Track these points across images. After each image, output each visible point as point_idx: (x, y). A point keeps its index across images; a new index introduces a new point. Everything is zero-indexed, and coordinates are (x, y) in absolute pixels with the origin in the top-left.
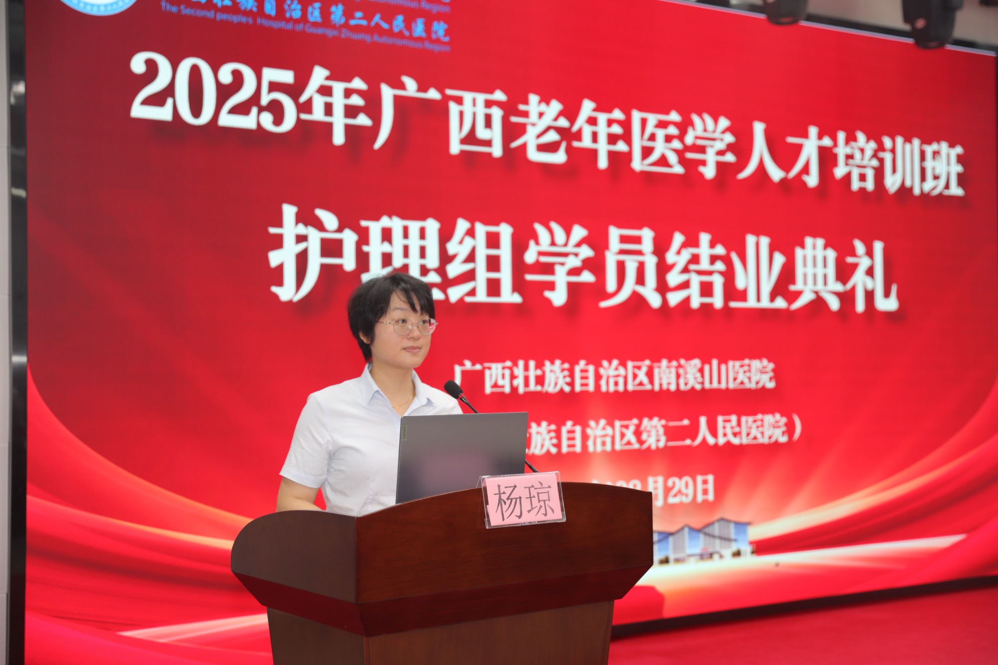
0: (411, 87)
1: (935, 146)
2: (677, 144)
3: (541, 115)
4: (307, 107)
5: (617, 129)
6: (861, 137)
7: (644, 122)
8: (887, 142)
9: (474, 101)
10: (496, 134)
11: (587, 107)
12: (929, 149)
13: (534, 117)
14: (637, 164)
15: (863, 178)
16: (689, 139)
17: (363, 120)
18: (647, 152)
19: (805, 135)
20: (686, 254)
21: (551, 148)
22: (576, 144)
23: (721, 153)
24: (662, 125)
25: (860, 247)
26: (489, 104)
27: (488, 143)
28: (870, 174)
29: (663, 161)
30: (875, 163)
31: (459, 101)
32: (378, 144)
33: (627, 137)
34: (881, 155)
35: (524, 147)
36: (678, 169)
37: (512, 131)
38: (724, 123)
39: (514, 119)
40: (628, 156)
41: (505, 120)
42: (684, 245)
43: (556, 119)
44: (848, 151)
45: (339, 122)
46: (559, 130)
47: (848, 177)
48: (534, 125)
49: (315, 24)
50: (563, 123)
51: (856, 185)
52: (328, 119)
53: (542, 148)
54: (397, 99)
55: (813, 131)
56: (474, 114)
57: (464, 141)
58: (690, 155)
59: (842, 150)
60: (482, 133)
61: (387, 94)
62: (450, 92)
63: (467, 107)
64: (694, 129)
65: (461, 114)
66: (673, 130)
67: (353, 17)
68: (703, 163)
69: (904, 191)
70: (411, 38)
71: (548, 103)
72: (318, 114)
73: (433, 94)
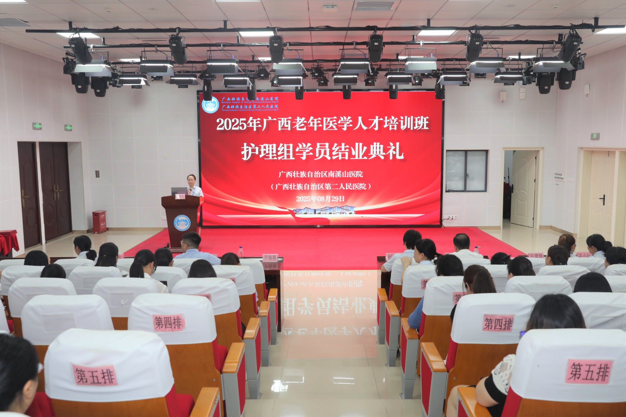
0: (270, 118)
1: (419, 117)
2: (336, 124)
3: (300, 121)
4: (249, 125)
5: (319, 122)
6: (393, 117)
7: (327, 120)
8: (402, 117)
9: (284, 119)
10: (289, 126)
11: (312, 118)
12: (416, 118)
13: (298, 121)
14: (324, 129)
15: (393, 127)
16: (339, 122)
17: (260, 126)
18: (327, 126)
19: (375, 118)
20: (338, 148)
21: (303, 127)
22: (308, 126)
23: (348, 124)
24: (331, 120)
25: (391, 144)
26: (287, 120)
27: (287, 128)
28: (395, 126)
29: (332, 127)
30: (397, 123)
31: (281, 120)
32: (263, 130)
33: (322, 123)
34: (399, 121)
35: (296, 127)
36: (336, 129)
37: (293, 125)
38: (349, 118)
39: (293, 122)
40: (323, 127)
41: (291, 123)
42: (337, 146)
43: (304, 121)
44: (388, 121)
45: (255, 127)
46: (304, 123)
47: (388, 127)
48: (298, 123)
49: (250, 109)
51: (391, 129)
52: (253, 126)
53: (300, 128)
54: (267, 121)
55: (377, 117)
57: (281, 128)
58: (339, 126)
59: (386, 121)
60: (286, 126)
61: (265, 120)
63: (283, 121)
64: (341, 120)
65: (281, 122)
66: (334, 121)
67: (258, 107)
68: (344, 127)
69: (407, 129)
70: (270, 109)
71: (302, 118)
72: (251, 126)
73: (275, 119)
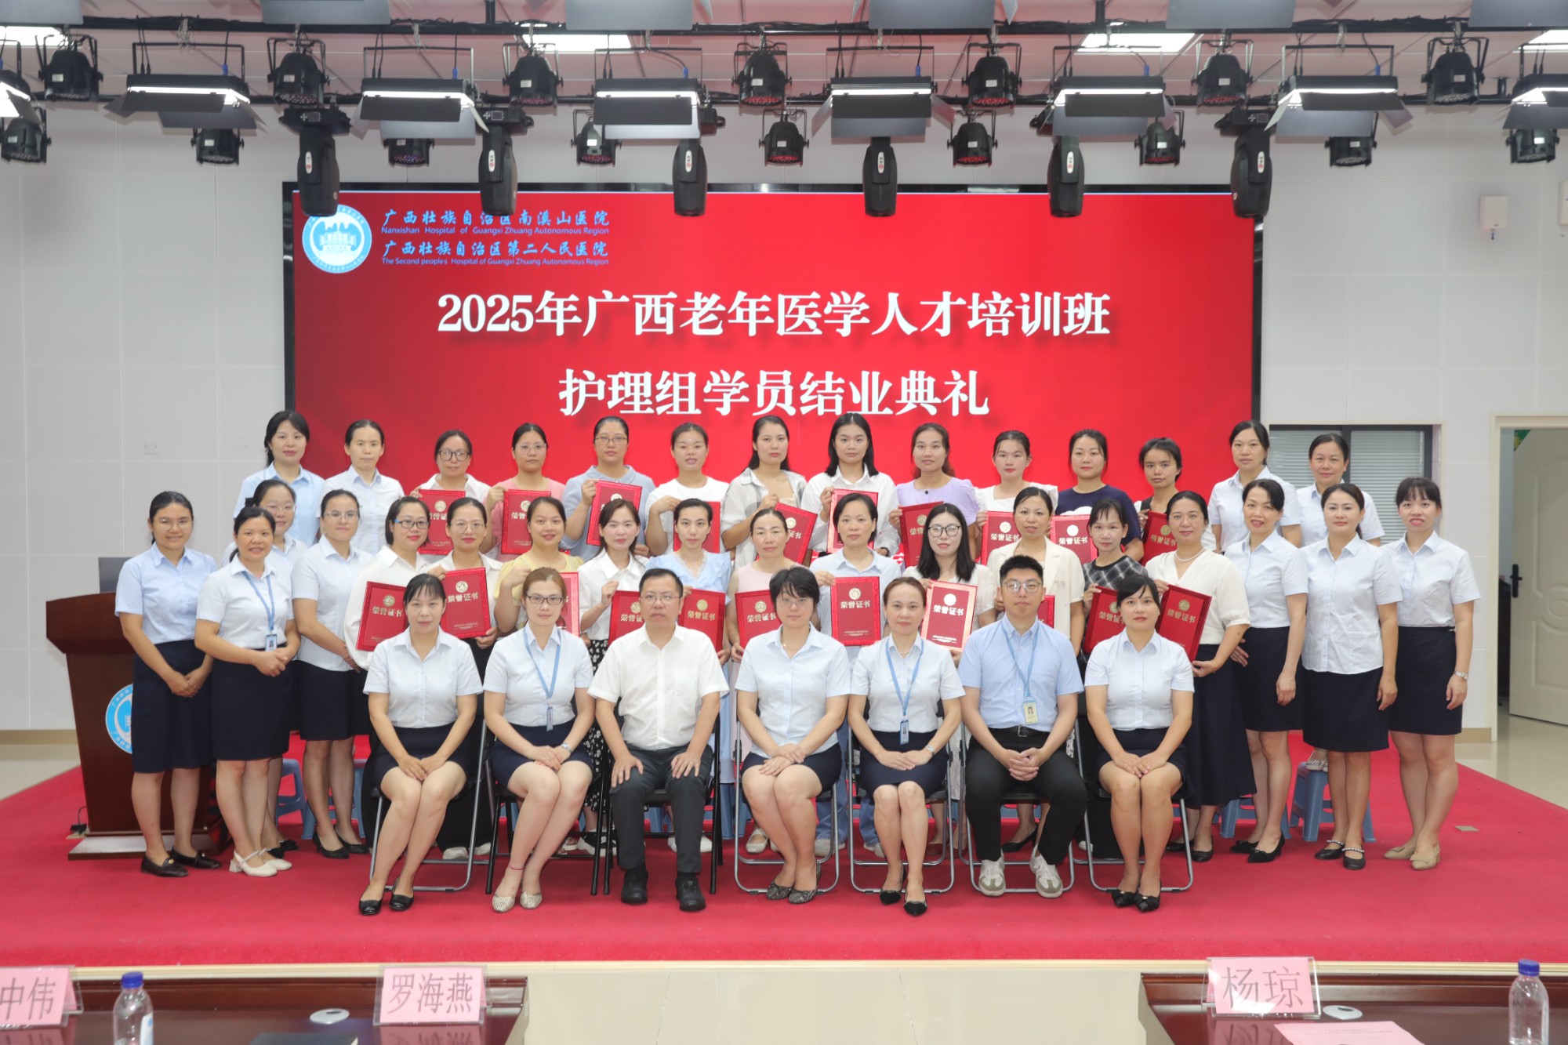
0: (608, 296)
1: (1079, 296)
2: (816, 315)
3: (703, 305)
4: (541, 315)
5: (764, 308)
6: (997, 296)
7: (788, 302)
8: (1025, 297)
9: (653, 300)
10: (669, 320)
11: (741, 296)
12: (1071, 300)
13: (698, 306)
14: (780, 331)
15: (998, 326)
16: (828, 310)
17: (576, 319)
18: (789, 322)
20: (815, 384)
21: (710, 325)
22: (730, 321)
23: (854, 318)
24: (802, 302)
25: (956, 375)
26: (663, 301)
27: (664, 326)
28: (1005, 323)
29: (804, 327)
31: (643, 301)
32: (585, 334)
33: (773, 313)
34: (1017, 307)
35: (688, 326)
36: (815, 332)
37: (680, 317)
38: (859, 296)
39: (682, 309)
40: (773, 326)
41: (676, 311)
42: (813, 379)
43: (715, 306)
44: (983, 306)
45: (560, 322)
46: (717, 313)
47: (982, 327)
48: (698, 311)
50: (721, 308)
51: (990, 331)
52: (553, 321)
53: (703, 326)
54: (598, 304)
55: (948, 294)
56: (653, 309)
57: (644, 327)
58: (825, 321)
59: (975, 307)
60: (658, 320)
61: (592, 302)
62: (635, 296)
63: (648, 306)
64: (832, 303)
65: (644, 310)
66: (813, 305)
68: (841, 326)
69: (1042, 335)
71: (709, 297)
72: (547, 319)
73: (624, 299)
